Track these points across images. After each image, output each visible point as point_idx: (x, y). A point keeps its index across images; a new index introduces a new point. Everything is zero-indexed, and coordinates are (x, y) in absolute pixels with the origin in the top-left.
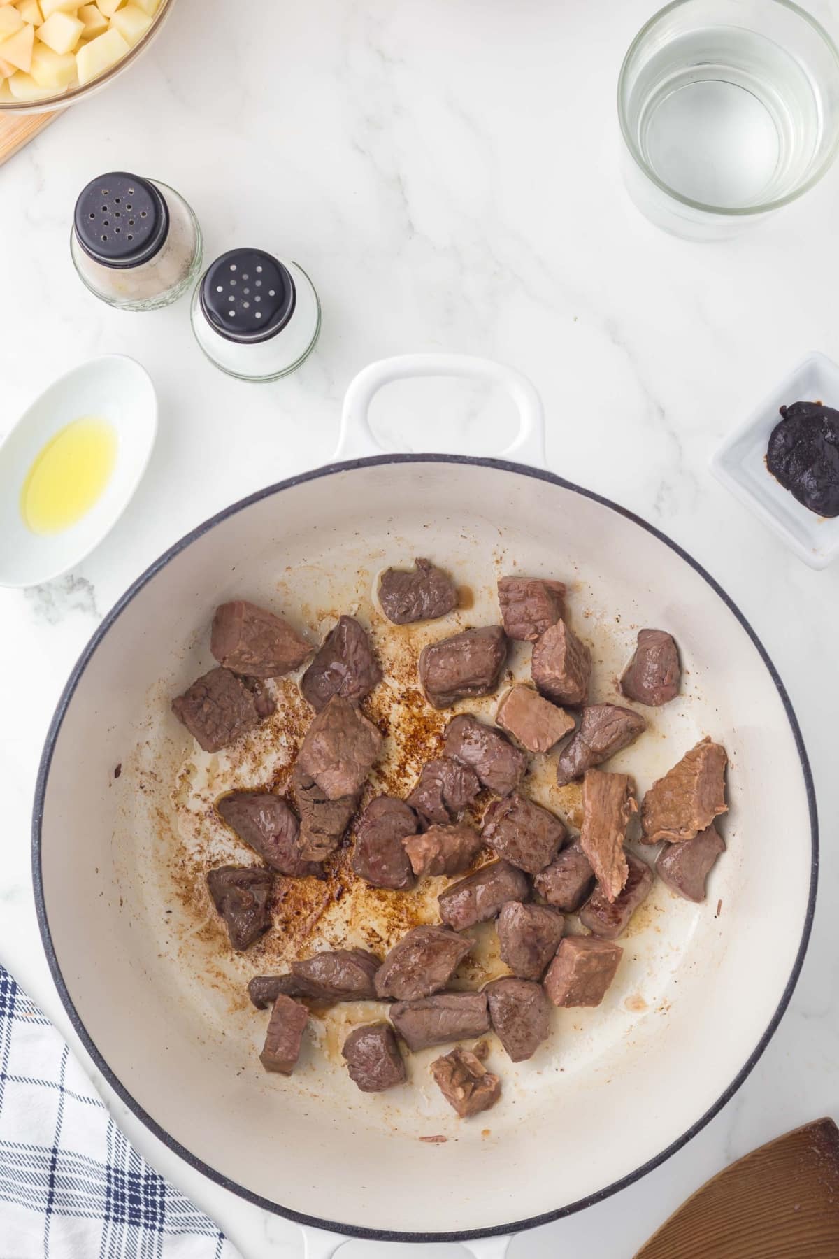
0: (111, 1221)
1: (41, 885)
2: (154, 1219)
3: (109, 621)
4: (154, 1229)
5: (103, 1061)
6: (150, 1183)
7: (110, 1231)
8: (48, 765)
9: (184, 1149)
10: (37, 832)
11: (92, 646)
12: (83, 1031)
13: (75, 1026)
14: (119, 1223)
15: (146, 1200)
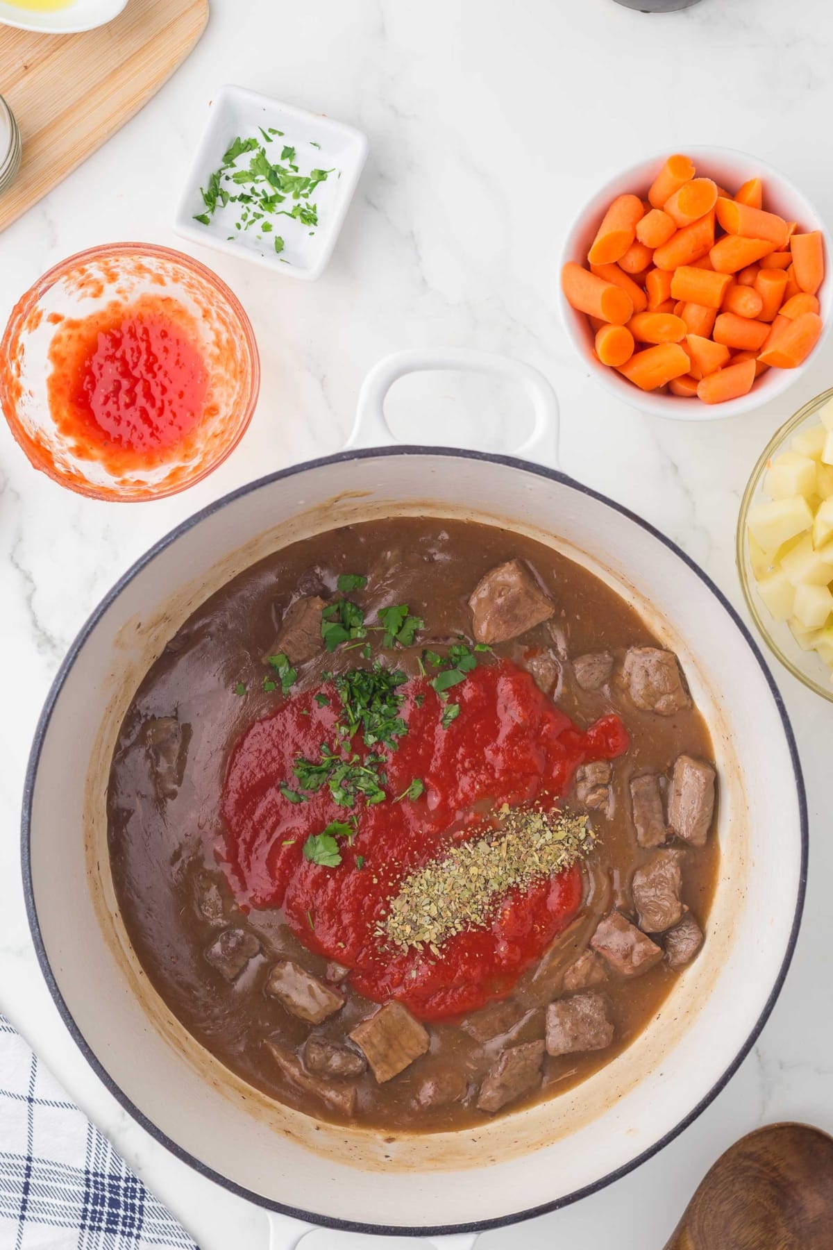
0: (87, 1230)
1: (29, 855)
2: (132, 1225)
3: (113, 595)
4: (131, 1237)
5: (80, 1035)
6: (130, 1186)
7: (85, 1240)
8: (43, 736)
9: (156, 1128)
10: (28, 801)
11: (95, 619)
12: (62, 1003)
13: (54, 998)
14: (94, 1232)
15: (126, 1203)
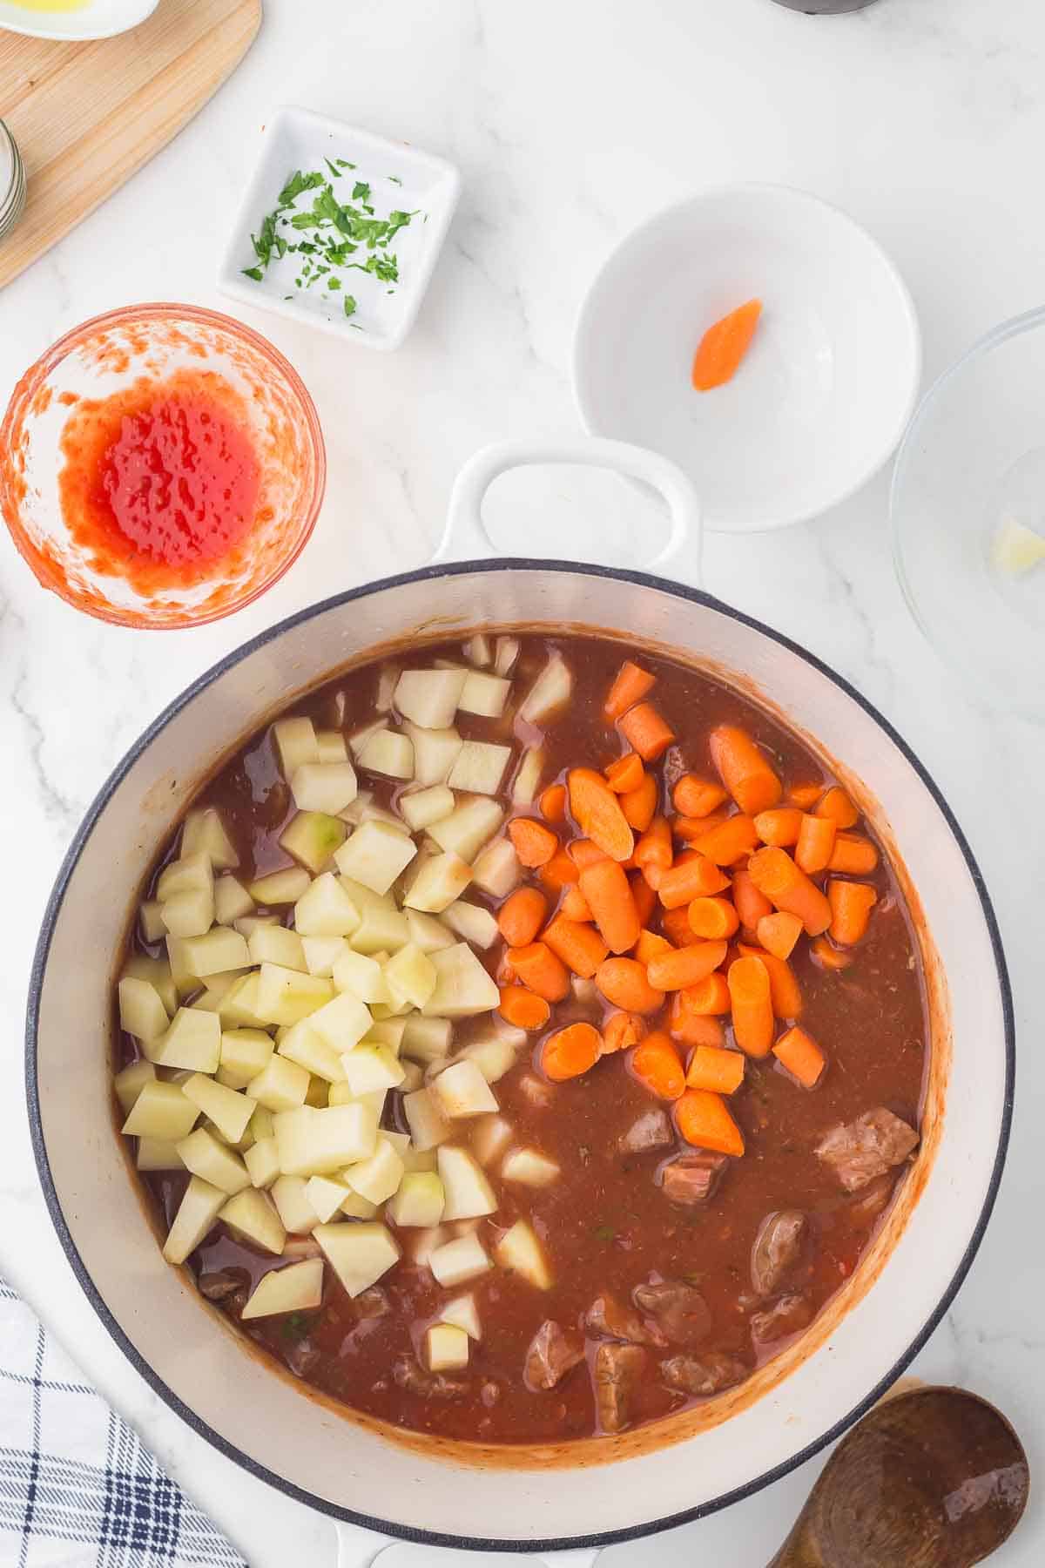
0: (108, 1545)
2: (165, 1540)
3: (140, 746)
4: (164, 1554)
5: (101, 1302)
6: (163, 1490)
7: (106, 1558)
11: (118, 777)
12: (76, 1260)
13: (66, 1252)
14: (118, 1547)
15: (157, 1512)
